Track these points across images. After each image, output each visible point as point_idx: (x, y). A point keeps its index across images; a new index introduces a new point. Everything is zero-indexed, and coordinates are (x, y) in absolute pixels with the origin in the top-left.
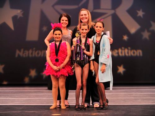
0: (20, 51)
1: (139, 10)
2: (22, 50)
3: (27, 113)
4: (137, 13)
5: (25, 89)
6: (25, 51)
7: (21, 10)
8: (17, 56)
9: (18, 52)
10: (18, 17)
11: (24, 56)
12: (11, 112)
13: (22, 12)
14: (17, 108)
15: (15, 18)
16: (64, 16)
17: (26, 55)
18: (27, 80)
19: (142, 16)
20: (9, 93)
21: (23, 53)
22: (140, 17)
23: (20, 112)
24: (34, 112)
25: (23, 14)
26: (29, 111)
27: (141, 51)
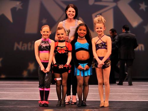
0: (19, 44)
1: (142, 3)
2: (21, 43)
3: (19, 108)
4: (140, 6)
5: (23, 84)
6: (24, 44)
7: (20, 2)
8: (15, 49)
9: (16, 45)
10: (17, 9)
11: (23, 49)
12: (3, 107)
13: (21, 4)
14: (10, 103)
15: (13, 10)
16: (72, 7)
17: (24, 48)
18: (25, 74)
19: (144, 9)
20: (5, 86)
21: (22, 46)
22: (142, 10)
23: (12, 107)
24: (26, 107)
25: (22, 6)
26: (21, 106)
27: (143, 46)
